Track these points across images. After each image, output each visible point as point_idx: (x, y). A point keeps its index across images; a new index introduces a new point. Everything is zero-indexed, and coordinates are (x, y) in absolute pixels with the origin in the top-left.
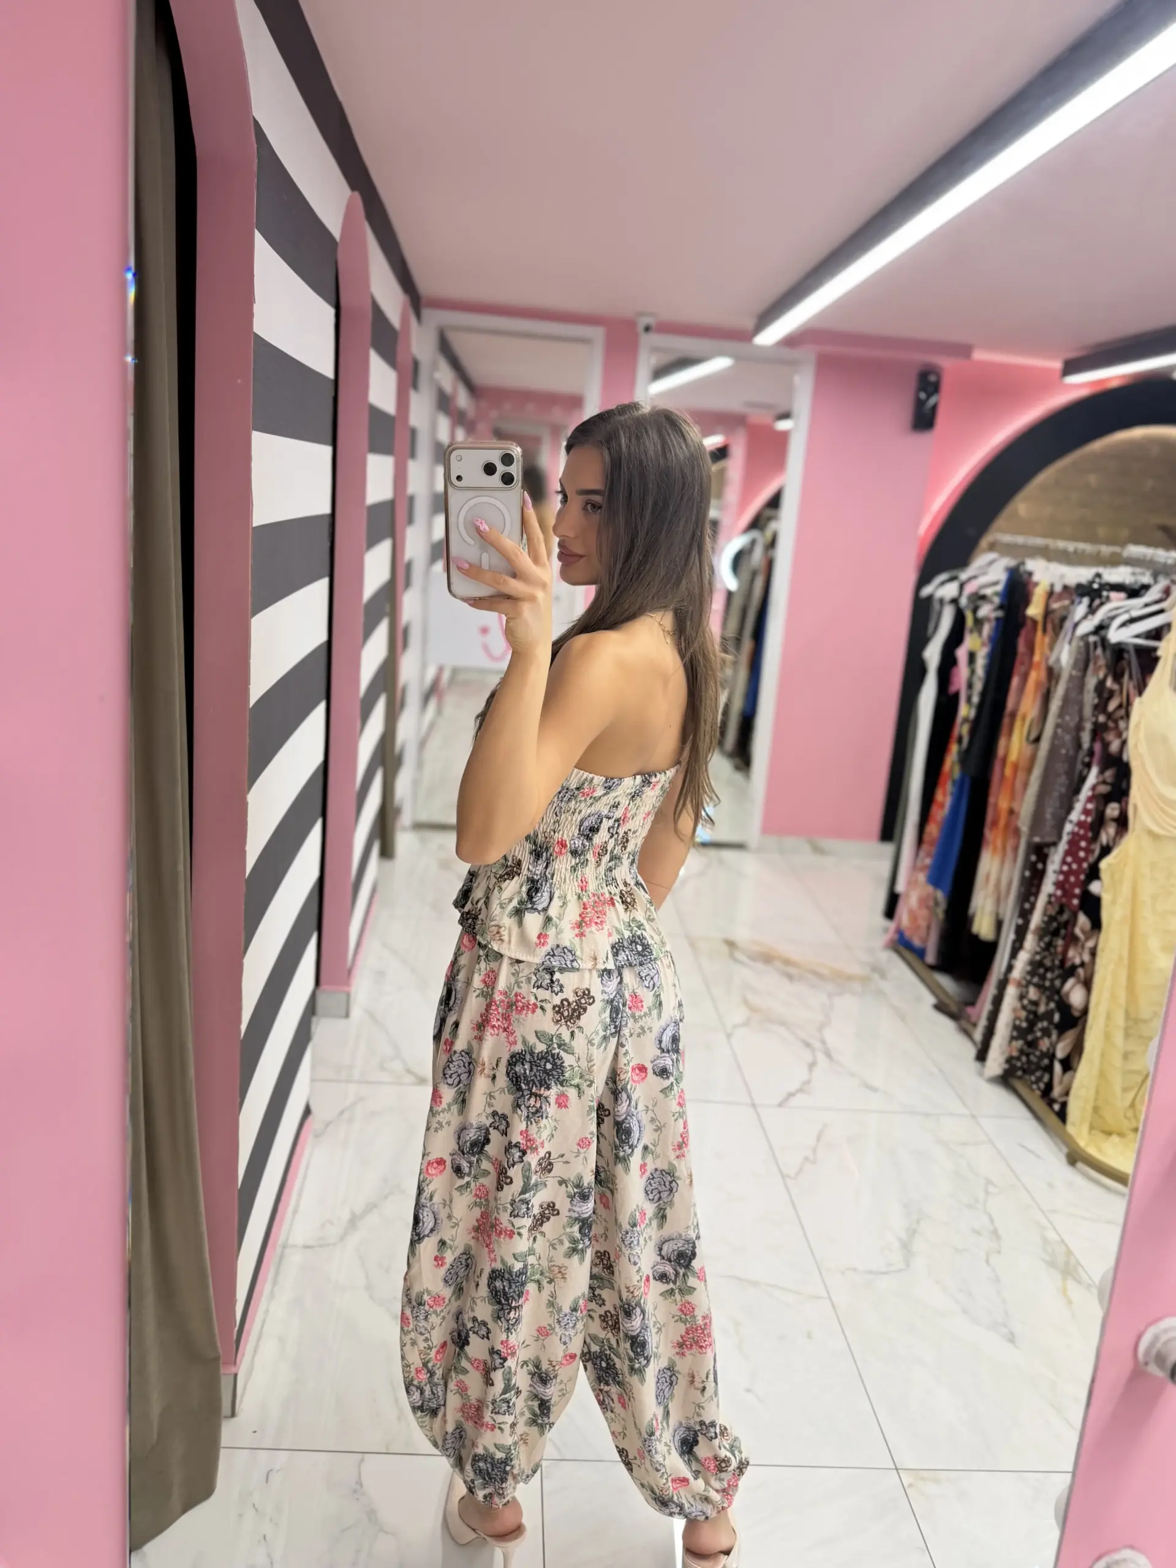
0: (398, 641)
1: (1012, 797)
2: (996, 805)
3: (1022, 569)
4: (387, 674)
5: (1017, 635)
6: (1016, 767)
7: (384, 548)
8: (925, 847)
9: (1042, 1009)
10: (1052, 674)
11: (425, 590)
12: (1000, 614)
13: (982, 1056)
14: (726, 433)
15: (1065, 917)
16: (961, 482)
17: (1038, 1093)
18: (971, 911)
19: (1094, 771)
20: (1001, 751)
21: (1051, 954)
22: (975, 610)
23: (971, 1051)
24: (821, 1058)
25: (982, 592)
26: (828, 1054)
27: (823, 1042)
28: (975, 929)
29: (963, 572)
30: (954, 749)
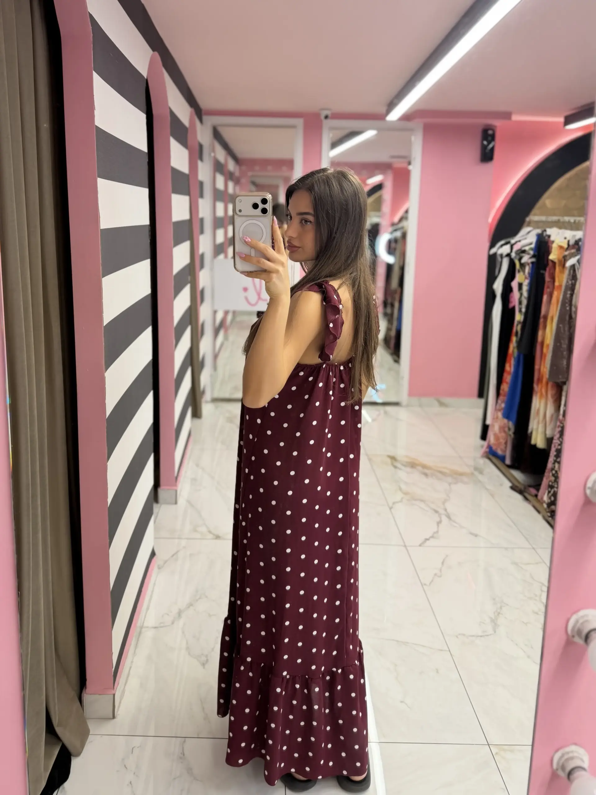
0: (197, 298)
2: (539, 369)
3: (545, 234)
5: (544, 271)
6: (548, 347)
7: (187, 244)
8: (501, 398)
11: (213, 269)
12: (534, 260)
14: (382, 175)
18: (530, 430)
20: (540, 339)
22: (520, 259)
24: (444, 519)
25: (523, 249)
26: (449, 517)
27: (446, 510)
28: (533, 442)
29: (513, 239)
30: (514, 339)
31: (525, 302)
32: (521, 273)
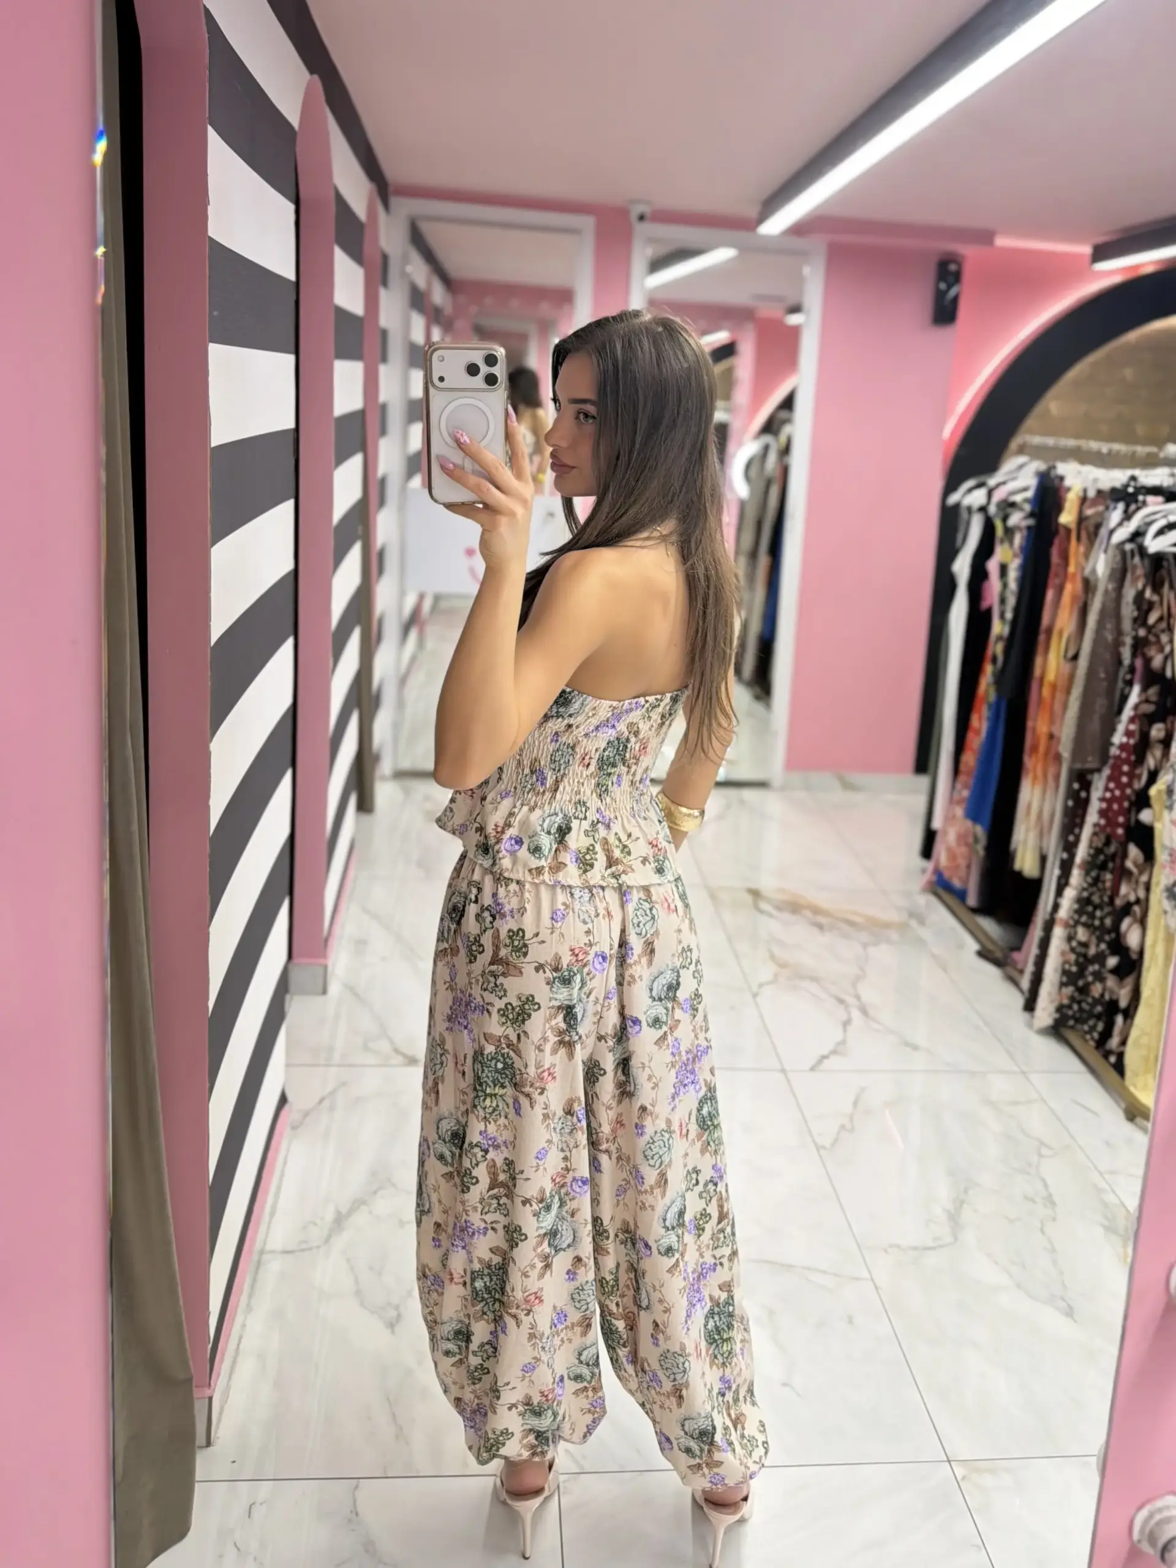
0: (372, 567)
1: (1052, 721)
2: (1034, 729)
3: (1053, 474)
4: (362, 601)
5: (1050, 544)
6: (1054, 687)
7: (356, 462)
8: (962, 778)
9: (1092, 951)
10: (1088, 586)
11: (402, 508)
12: (1031, 522)
13: (1030, 1005)
14: (731, 328)
15: (1112, 849)
16: (987, 381)
17: (1092, 1043)
18: (1013, 846)
19: (1136, 689)
20: (1037, 672)
21: (1099, 890)
22: (1005, 519)
23: (1019, 1001)
24: (856, 1015)
25: (1012, 499)
26: (863, 1011)
27: (858, 998)
28: (1017, 866)
29: (991, 478)
30: (989, 670)
31: (1011, 601)
32: (1006, 545)
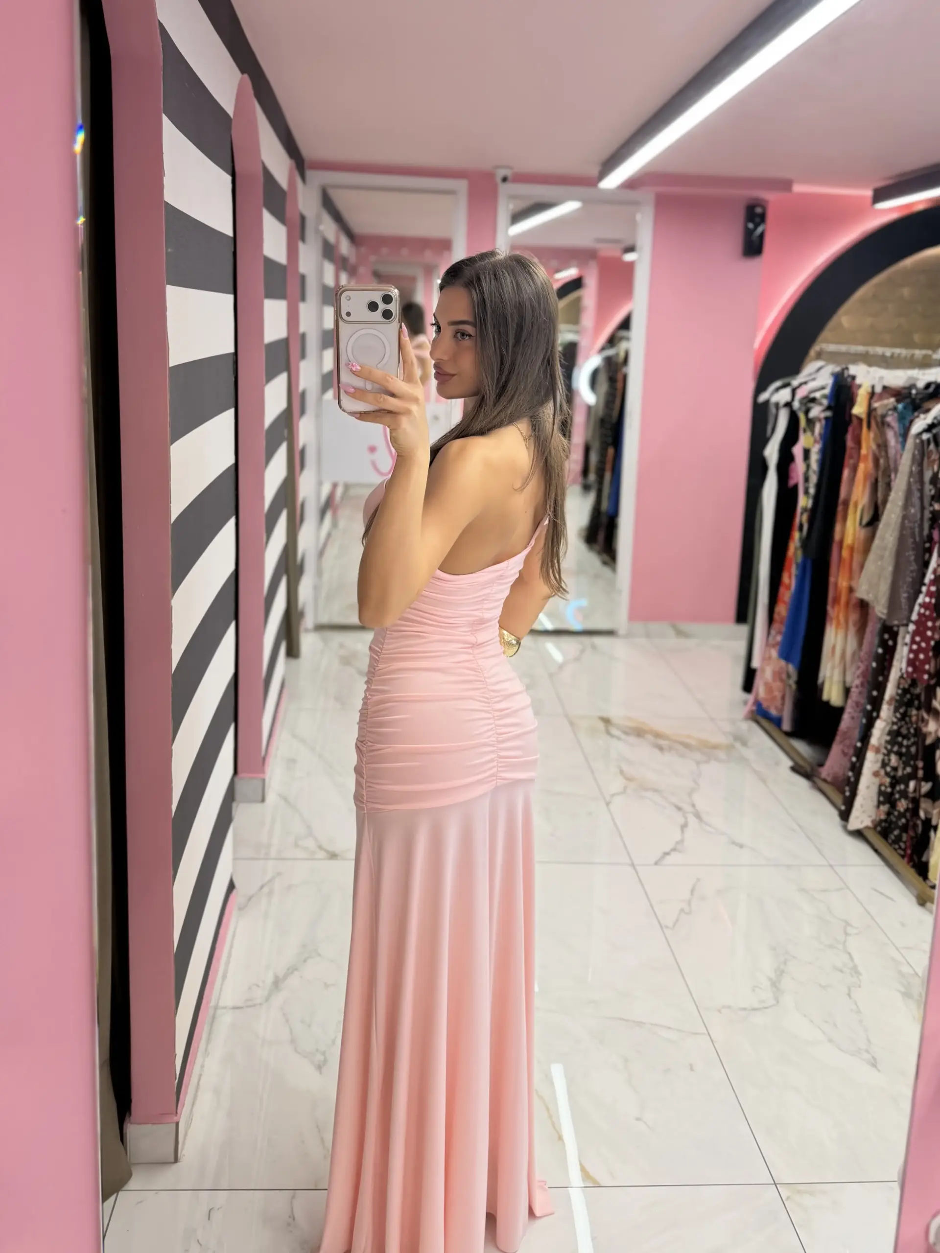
0: (295, 463)
1: (851, 578)
2: (836, 584)
3: (846, 375)
4: (288, 490)
5: (846, 431)
6: (852, 549)
7: (281, 380)
8: (776, 625)
9: (900, 775)
11: (318, 417)
12: (829, 414)
13: (844, 815)
14: (578, 266)
16: (789, 300)
18: (820, 680)
20: (837, 536)
22: (807, 412)
24: (692, 820)
25: (812, 395)
26: (698, 816)
27: (693, 806)
28: (825, 697)
29: (795, 379)
30: (796, 535)
31: (814, 479)
32: (809, 434)
